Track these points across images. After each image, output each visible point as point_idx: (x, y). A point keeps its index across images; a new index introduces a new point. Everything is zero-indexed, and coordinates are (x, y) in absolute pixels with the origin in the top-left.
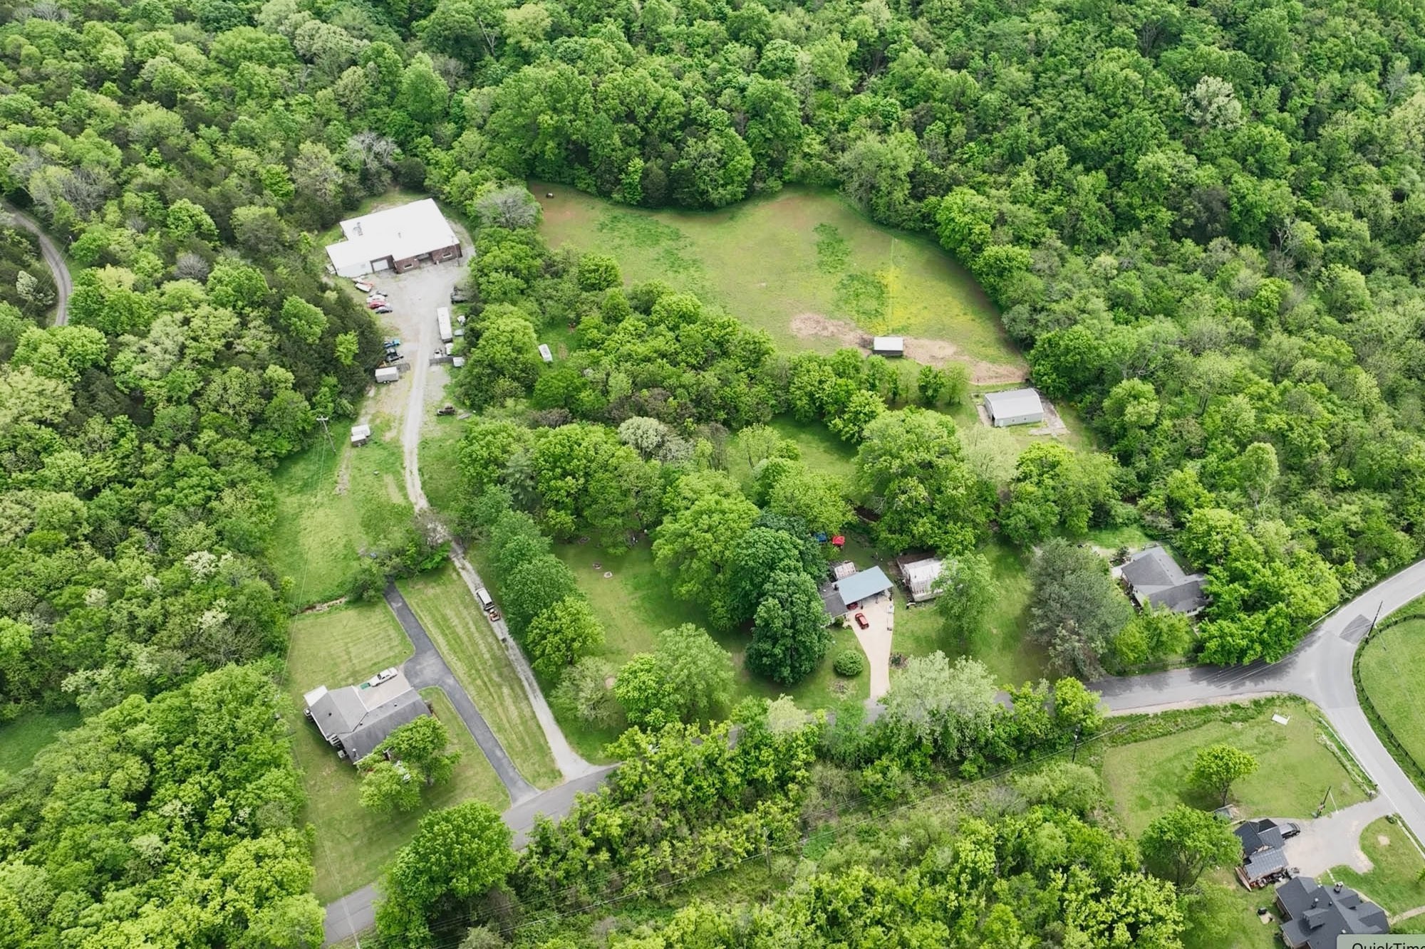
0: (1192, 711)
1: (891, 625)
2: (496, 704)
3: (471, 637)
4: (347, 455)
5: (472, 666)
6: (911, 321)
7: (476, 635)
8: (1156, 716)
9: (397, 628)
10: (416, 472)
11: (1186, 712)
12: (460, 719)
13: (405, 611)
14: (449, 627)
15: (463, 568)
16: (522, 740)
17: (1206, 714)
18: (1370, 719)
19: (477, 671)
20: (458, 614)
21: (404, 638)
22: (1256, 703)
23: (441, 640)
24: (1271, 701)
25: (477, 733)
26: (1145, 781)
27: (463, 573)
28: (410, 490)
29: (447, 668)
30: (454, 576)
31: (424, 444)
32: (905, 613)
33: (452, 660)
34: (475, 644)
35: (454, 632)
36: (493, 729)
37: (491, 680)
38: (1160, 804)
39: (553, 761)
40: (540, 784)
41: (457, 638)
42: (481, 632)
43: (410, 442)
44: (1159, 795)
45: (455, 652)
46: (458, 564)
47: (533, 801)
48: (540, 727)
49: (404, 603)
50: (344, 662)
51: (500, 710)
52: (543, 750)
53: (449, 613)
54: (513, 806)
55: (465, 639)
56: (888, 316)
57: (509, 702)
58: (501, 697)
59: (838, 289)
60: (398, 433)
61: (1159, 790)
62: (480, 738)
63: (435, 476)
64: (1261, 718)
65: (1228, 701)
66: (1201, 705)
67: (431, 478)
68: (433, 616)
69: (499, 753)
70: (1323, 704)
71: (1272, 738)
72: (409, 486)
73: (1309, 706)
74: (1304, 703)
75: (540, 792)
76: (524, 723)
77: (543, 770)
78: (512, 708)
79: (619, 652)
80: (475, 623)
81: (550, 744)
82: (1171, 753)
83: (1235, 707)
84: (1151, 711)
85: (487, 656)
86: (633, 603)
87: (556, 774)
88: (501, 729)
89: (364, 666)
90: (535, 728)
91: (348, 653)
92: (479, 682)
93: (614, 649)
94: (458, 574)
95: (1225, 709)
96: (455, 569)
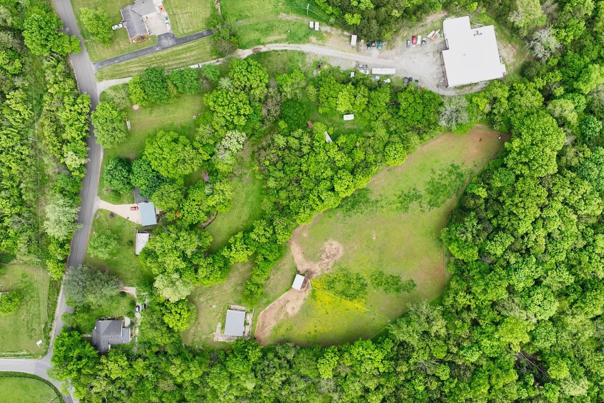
0: (54, 313)
1: (129, 219)
2: (141, 64)
3: (179, 59)
4: (306, 20)
5: (162, 58)
6: (318, 302)
7: (179, 62)
8: (57, 299)
9: (193, 32)
10: (285, 48)
11: (54, 310)
12: (137, 50)
13: (202, 36)
14: (186, 52)
15: (217, 61)
16: (120, 70)
17: (52, 317)
18: (27, 374)
19: (160, 59)
20: (192, 56)
21: (186, 34)
22: (49, 338)
23: (180, 48)
24: (48, 344)
25: (129, 55)
26: (33, 281)
27: (215, 61)
28: (274, 45)
29: (164, 48)
30: (214, 57)
31: (302, 54)
32: (135, 227)
33: (170, 50)
34: (174, 60)
35: (183, 53)
36: (128, 61)
37: (153, 64)
38: (22, 281)
39: (107, 79)
40: (98, 73)
41: (179, 54)
42: (180, 63)
43: (304, 47)
44: (26, 282)
45: (172, 53)
46: (220, 59)
47: (91, 70)
48: (124, 78)
49: (205, 36)
50: (182, 11)
51: (138, 65)
52: (113, 77)
53: (194, 53)
54: (91, 63)
55: (177, 57)
56: (327, 292)
57: (140, 68)
58: (144, 66)
59: (357, 274)
60: (314, 43)
61: (28, 284)
62: (126, 56)
63: (279, 56)
64: (43, 336)
65: (54, 328)
66: (55, 317)
67: (279, 54)
68: (194, 46)
69: (117, 61)
70: (39, 361)
71: (33, 335)
72: (277, 44)
73: (41, 357)
74: (42, 355)
75: (94, 73)
76: (128, 72)
77: (104, 75)
78: (136, 69)
79: (151, 113)
80: (185, 62)
81: (115, 80)
82: (40, 295)
83: (51, 329)
84: (60, 298)
85: (166, 64)
86: (175, 124)
87: (101, 79)
88: (127, 64)
89: (177, 18)
90: (124, 76)
91: (186, 13)
92: (154, 59)
93: (153, 111)
94: (215, 59)
95: (51, 325)
96: (219, 58)
